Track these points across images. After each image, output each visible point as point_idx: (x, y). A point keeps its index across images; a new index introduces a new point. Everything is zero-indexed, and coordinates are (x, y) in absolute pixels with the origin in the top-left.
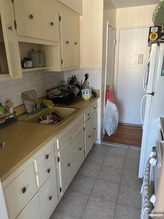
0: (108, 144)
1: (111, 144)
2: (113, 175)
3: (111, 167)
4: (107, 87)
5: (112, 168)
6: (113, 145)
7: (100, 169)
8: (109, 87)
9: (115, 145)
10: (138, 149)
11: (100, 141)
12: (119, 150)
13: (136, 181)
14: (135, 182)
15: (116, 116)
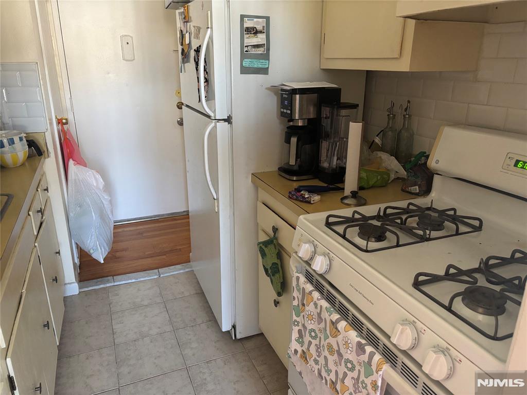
0: (102, 286)
1: (108, 282)
2: (159, 357)
3: (143, 339)
4: (59, 123)
5: (147, 340)
6: (116, 284)
7: (112, 358)
8: (66, 123)
9: (121, 281)
10: (182, 271)
11: (76, 284)
12: (139, 290)
13: (215, 343)
14: (215, 347)
15: (104, 202)
